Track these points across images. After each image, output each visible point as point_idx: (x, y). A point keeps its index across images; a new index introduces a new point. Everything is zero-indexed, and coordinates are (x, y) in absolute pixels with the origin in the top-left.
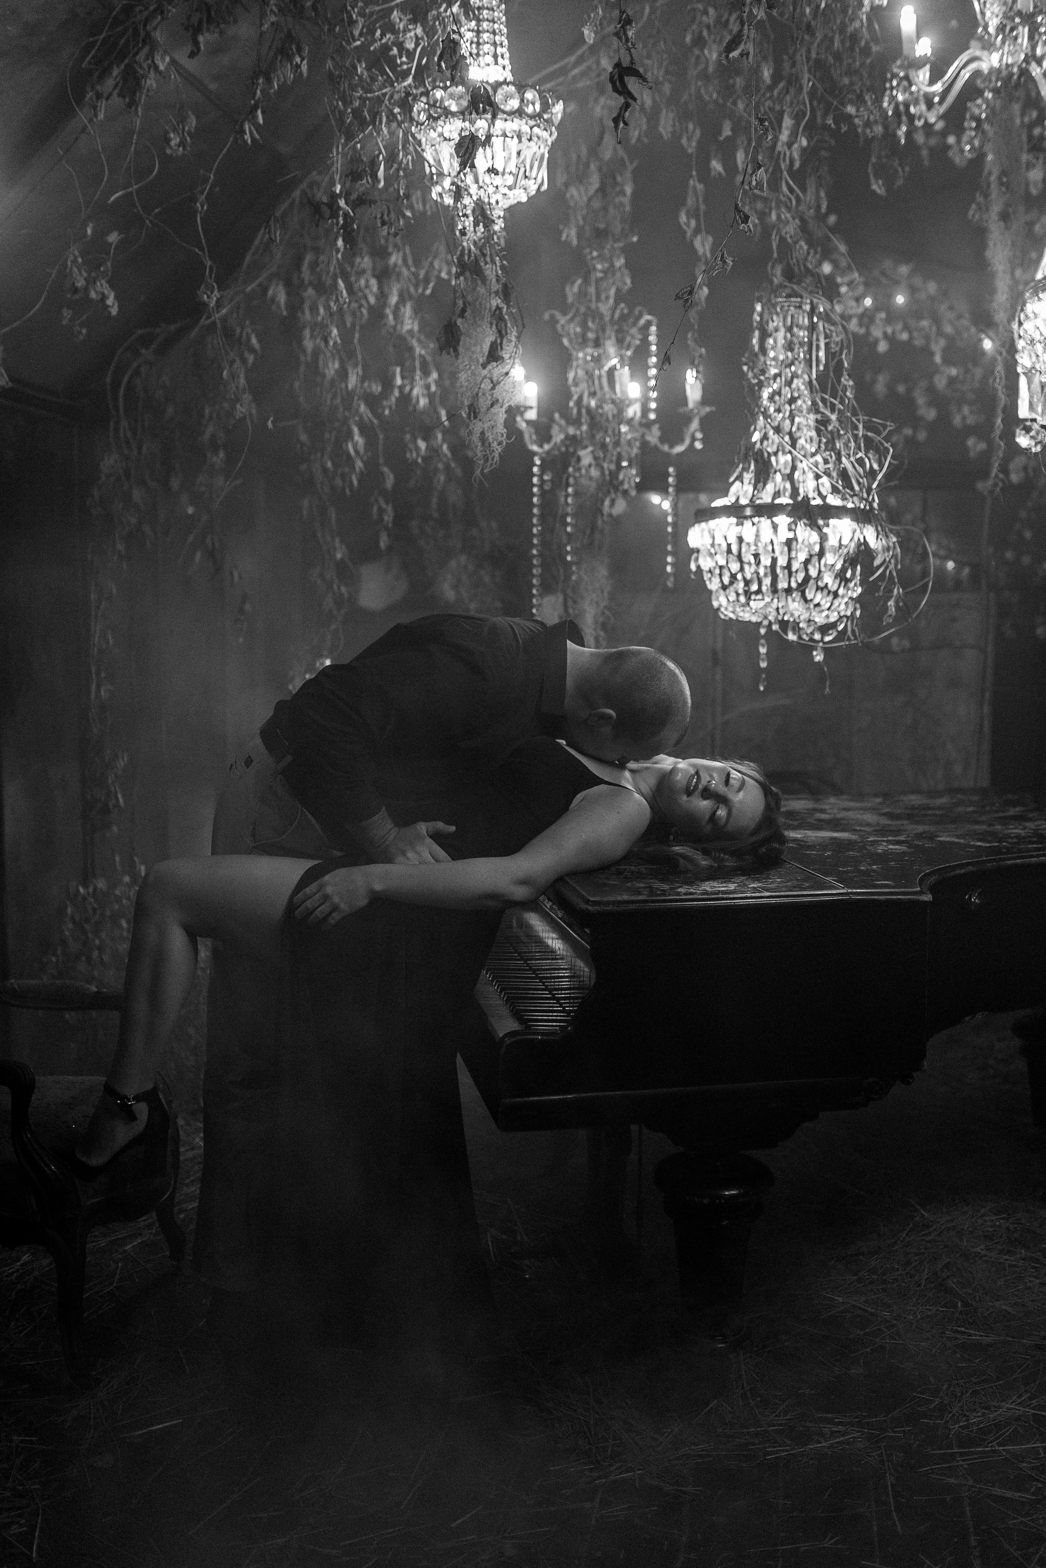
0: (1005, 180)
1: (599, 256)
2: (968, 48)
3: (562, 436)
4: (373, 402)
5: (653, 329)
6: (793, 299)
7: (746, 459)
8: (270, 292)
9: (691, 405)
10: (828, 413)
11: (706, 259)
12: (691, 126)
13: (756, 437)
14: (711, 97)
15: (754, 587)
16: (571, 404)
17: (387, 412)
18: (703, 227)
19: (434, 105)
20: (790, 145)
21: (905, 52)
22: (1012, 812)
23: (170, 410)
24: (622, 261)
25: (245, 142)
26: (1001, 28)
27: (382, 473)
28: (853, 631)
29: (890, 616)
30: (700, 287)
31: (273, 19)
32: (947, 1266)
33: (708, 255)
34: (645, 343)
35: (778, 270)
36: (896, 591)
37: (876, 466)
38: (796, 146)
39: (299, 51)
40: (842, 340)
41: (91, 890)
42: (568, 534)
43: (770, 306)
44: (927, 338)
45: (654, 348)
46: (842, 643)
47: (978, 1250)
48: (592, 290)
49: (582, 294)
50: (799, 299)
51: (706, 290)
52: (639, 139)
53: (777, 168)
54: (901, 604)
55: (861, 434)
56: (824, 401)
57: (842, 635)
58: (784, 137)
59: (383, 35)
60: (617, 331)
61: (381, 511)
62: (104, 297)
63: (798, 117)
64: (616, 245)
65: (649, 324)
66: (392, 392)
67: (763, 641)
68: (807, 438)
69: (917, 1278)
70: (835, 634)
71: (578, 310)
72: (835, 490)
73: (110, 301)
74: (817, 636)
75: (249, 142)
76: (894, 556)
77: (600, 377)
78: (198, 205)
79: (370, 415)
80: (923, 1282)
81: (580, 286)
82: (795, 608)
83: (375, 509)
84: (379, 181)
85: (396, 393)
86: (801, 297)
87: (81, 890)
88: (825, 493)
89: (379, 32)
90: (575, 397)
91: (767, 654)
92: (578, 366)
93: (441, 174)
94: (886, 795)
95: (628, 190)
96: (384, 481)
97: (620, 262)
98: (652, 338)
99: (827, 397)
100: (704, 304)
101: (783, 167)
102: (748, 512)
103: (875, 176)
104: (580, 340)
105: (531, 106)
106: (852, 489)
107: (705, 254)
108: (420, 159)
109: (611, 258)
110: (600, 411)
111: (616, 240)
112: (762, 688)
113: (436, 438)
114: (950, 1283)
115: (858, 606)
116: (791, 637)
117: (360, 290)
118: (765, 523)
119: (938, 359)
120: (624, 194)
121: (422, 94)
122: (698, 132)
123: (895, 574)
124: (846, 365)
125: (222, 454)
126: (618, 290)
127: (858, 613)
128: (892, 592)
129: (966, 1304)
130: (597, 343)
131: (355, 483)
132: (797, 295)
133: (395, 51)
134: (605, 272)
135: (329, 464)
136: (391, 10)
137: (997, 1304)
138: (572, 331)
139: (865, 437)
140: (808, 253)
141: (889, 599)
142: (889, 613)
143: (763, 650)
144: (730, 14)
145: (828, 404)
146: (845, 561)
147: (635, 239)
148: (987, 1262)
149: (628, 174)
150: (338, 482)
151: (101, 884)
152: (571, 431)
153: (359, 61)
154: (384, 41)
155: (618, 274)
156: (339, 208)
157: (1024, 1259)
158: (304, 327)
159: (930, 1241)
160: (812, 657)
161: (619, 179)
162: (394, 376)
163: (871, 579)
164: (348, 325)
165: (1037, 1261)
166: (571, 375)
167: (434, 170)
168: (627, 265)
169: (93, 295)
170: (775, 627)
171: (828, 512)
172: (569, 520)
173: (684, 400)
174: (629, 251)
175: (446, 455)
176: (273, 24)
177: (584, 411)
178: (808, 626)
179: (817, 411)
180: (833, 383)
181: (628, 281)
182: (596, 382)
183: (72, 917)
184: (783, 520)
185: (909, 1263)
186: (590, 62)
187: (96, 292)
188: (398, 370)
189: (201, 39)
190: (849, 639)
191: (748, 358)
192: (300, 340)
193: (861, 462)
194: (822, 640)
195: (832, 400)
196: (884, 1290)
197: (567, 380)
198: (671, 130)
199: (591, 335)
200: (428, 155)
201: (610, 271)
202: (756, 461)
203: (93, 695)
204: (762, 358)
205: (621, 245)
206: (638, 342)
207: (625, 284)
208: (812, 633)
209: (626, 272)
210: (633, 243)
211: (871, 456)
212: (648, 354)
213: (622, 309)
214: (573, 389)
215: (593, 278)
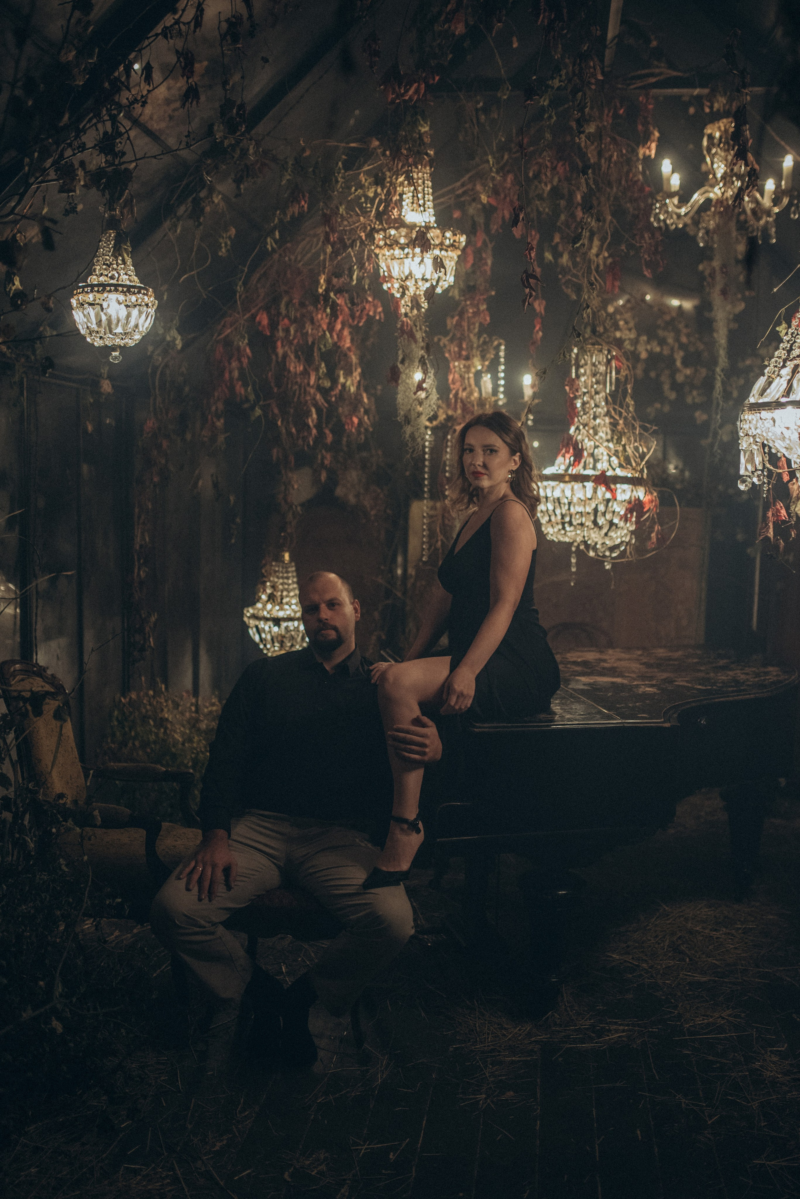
0: (724, 270)
1: (471, 304)
2: (704, 186)
3: (444, 416)
4: (325, 392)
5: (503, 347)
6: (596, 347)
7: (567, 446)
8: (258, 318)
9: (526, 398)
10: (617, 417)
11: (541, 314)
12: (533, 233)
13: (572, 430)
14: (544, 210)
15: (567, 519)
16: (451, 396)
17: (333, 399)
18: (540, 295)
19: (389, 238)
20: (597, 255)
21: (665, 187)
22: (722, 662)
23: (187, 389)
24: (485, 307)
25: (267, 249)
26: (723, 177)
27: (325, 434)
28: (631, 553)
29: (653, 543)
30: (537, 332)
31: (288, 177)
32: (680, 938)
33: (543, 312)
34: (497, 357)
35: (589, 330)
36: (656, 528)
37: (645, 450)
38: (601, 256)
39: (304, 196)
40: (627, 375)
41: (127, 700)
42: (447, 478)
43: (583, 351)
44: (672, 349)
45: (502, 360)
46: (623, 560)
47: (698, 929)
48: (465, 324)
49: (459, 325)
50: (600, 347)
51: (541, 334)
52: (497, 230)
53: (589, 268)
54: (659, 536)
55: (637, 432)
56: (614, 409)
57: (623, 554)
58: (594, 250)
59: (356, 190)
60: (481, 351)
61: (323, 458)
62: (175, 339)
63: (603, 240)
64: (482, 297)
65: (500, 345)
66: (337, 387)
67: (574, 555)
68: (604, 433)
69: (662, 945)
70: (618, 553)
71: (454, 335)
72: (621, 466)
73: (177, 342)
74: (607, 553)
75: (270, 249)
76: (656, 506)
77: (469, 378)
78: (238, 287)
79: (323, 401)
80: (666, 947)
81: (457, 321)
82: (595, 537)
83: (319, 457)
84: (353, 281)
85: (340, 387)
86: (602, 345)
87: (123, 700)
88: (614, 467)
89: (353, 188)
90: (454, 392)
91: (576, 563)
92: (455, 372)
93: (391, 277)
94: (644, 649)
95: (489, 262)
96: (326, 438)
97: (483, 307)
98: (502, 354)
99: (616, 407)
100: (539, 343)
101: (593, 268)
102: (567, 478)
103: (646, 268)
104: (458, 356)
105: (448, 240)
106: (631, 465)
107: (540, 312)
108: (377, 267)
109: (478, 304)
110: (469, 400)
111: (482, 294)
112: (572, 584)
113: (360, 411)
114: (683, 948)
115: (633, 536)
116: (592, 554)
117: (318, 321)
118: (577, 486)
119: (678, 363)
120: (486, 264)
121: (381, 229)
122: (538, 236)
123: (655, 516)
124: (629, 391)
125: (222, 421)
126: (481, 324)
127: (633, 541)
128: (654, 528)
129: (691, 960)
130: (467, 358)
131: (311, 443)
132: (599, 344)
133: (363, 200)
134: (473, 313)
135: (294, 430)
136: (360, 174)
137: (709, 960)
138: (452, 350)
139: (640, 434)
140: (606, 319)
141: (652, 532)
142: (652, 541)
143: (573, 561)
144: (558, 162)
145: (618, 412)
146: (627, 510)
147: (493, 293)
148: (703, 936)
149: (490, 252)
150: (300, 442)
151: (134, 696)
152: (450, 413)
153: (341, 205)
154: (356, 194)
155: (482, 315)
156: (330, 297)
157: (725, 934)
158: (278, 339)
159: (669, 924)
160: (604, 566)
161: (484, 255)
162: (339, 376)
163: (642, 519)
164: (310, 343)
165: (733, 935)
166: (451, 377)
167: (386, 274)
168: (488, 309)
169: (168, 338)
170: (582, 547)
171: (617, 479)
172: (447, 468)
173: (521, 394)
174: (490, 301)
175: (366, 423)
176: (288, 180)
177: (459, 401)
178: (602, 547)
179: (611, 417)
180: (621, 401)
181: (488, 319)
182: (466, 381)
183: (117, 718)
184: (589, 485)
185: (656, 936)
186: (470, 186)
187: (170, 337)
188: (342, 372)
189: (242, 186)
190: (628, 557)
191: (568, 382)
192: (274, 348)
193: (636, 449)
194: (610, 556)
195: (620, 409)
196: (643, 952)
197: (447, 380)
198: (521, 233)
199: (464, 353)
200: (383, 265)
201: (476, 314)
202: (574, 449)
203: (136, 574)
204: (577, 382)
205: (485, 297)
206: (492, 356)
207: (486, 320)
208: (604, 552)
209: (487, 313)
210: (492, 296)
211: (642, 444)
212: (499, 364)
213: (485, 338)
214: (452, 386)
215: (466, 316)
